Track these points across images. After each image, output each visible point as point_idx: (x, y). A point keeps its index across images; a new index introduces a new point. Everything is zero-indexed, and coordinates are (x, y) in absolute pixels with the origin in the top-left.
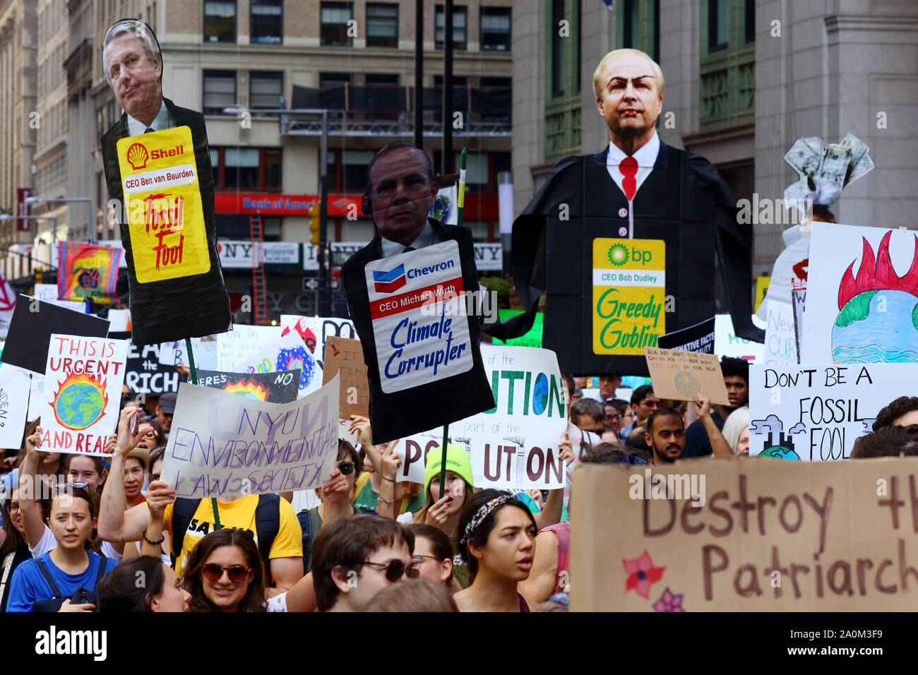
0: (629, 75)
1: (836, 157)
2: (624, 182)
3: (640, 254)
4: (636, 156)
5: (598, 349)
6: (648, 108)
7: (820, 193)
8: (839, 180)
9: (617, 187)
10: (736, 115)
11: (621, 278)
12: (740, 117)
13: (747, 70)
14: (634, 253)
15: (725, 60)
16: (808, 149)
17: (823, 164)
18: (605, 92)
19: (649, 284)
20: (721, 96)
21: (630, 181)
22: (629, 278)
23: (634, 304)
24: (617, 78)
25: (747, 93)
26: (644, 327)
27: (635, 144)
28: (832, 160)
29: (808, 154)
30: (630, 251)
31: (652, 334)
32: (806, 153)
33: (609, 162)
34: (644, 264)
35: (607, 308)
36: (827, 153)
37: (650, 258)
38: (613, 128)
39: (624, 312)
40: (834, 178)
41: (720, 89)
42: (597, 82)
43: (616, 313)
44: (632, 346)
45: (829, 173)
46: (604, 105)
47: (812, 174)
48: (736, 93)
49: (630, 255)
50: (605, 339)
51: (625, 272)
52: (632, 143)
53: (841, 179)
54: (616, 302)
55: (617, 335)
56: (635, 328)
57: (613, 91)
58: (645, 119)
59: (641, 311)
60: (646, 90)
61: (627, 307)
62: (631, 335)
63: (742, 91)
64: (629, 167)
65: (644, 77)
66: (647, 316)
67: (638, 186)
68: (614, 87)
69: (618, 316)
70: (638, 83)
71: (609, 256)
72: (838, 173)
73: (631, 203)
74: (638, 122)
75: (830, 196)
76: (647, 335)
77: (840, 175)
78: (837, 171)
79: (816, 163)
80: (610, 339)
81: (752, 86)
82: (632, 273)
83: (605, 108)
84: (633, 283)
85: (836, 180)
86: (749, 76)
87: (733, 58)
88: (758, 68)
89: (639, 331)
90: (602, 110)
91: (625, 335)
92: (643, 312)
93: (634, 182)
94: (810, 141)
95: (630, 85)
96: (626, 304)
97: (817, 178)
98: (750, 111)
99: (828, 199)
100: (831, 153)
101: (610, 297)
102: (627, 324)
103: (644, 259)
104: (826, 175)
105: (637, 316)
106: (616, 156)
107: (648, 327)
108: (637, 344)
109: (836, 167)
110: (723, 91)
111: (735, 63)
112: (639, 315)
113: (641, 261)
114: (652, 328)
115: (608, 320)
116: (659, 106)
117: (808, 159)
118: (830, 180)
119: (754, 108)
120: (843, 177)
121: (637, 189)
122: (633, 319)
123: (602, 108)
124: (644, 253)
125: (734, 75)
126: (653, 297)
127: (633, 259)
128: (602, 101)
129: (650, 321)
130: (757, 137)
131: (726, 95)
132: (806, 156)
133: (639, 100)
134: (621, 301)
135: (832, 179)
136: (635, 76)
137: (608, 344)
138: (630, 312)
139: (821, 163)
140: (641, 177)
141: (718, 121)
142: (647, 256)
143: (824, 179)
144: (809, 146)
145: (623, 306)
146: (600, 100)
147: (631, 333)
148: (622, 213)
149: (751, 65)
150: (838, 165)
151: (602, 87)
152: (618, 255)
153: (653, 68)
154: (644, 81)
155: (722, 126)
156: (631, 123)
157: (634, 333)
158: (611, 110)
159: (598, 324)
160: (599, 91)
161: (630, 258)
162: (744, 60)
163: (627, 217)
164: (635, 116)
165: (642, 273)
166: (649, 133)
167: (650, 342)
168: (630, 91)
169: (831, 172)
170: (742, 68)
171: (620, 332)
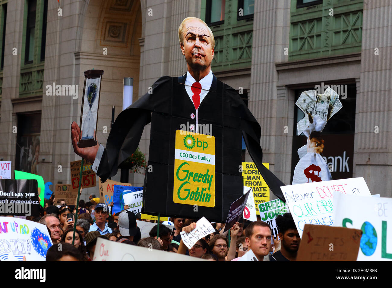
0: (197, 33)
1: (322, 102)
2: (193, 97)
3: (201, 143)
4: (201, 82)
5: (176, 200)
6: (207, 54)
7: (316, 124)
8: (325, 115)
9: (190, 99)
10: (35, 91)
11: (191, 156)
12: (36, 92)
13: (41, 73)
14: (198, 142)
15: (32, 68)
16: (308, 97)
17: (316, 106)
18: (185, 40)
19: (206, 162)
20: (29, 83)
21: (196, 97)
22: (195, 157)
23: (198, 174)
24: (191, 33)
25: (40, 82)
26: (203, 189)
27: (201, 75)
28: (320, 104)
29: (308, 101)
30: (196, 140)
31: (207, 194)
32: (307, 100)
33: (187, 83)
34: (203, 150)
35: (182, 175)
36: (318, 100)
37: (207, 146)
38: (189, 63)
39: (191, 178)
40: (322, 114)
41: (28, 80)
42: (180, 34)
43: (187, 179)
44: (196, 200)
45: (320, 112)
46: (184, 48)
47: (311, 113)
48: (35, 82)
49: (196, 143)
50: (180, 194)
51: (193, 153)
52: (199, 74)
53: (326, 115)
54: (187, 171)
55: (188, 192)
56: (198, 189)
57: (189, 41)
58: (206, 61)
59: (202, 179)
60: (206, 44)
61: (194, 175)
62: (195, 193)
63: (38, 82)
64: (197, 88)
65: (205, 35)
66: (204, 182)
67: (201, 101)
68: (189, 39)
69: (188, 180)
70: (202, 38)
71: (184, 142)
72: (324, 112)
73: (197, 111)
74: (202, 62)
75: (321, 126)
76: (205, 194)
77: (325, 113)
78: (323, 110)
79: (312, 106)
80: (183, 194)
81: (42, 80)
82: (197, 154)
83: (185, 50)
84: (197, 161)
85: (324, 116)
86: (41, 75)
87: (35, 67)
88: (45, 72)
89: (200, 191)
90: (183, 51)
91: (192, 192)
92: (203, 179)
93: (199, 98)
94: (309, 93)
95: (197, 39)
96: (193, 173)
97: (313, 115)
98: (41, 90)
99: (320, 128)
100: (320, 100)
101: (184, 167)
102: (194, 186)
103: (203, 146)
104: (318, 113)
105: (199, 181)
106: (190, 80)
107: (206, 189)
108: (199, 199)
109: (323, 108)
110: (30, 81)
111: (36, 69)
112: (200, 181)
113: (202, 147)
114: (207, 190)
115: (183, 182)
116: (212, 54)
117: (308, 104)
118: (320, 116)
119: (43, 89)
120: (327, 114)
121: (200, 103)
122: (197, 183)
123: (183, 50)
124: (204, 143)
125: (35, 74)
126: (208, 171)
127: (198, 146)
128: (183, 46)
129: (206, 186)
130: (43, 101)
131: (31, 82)
132: (307, 102)
133: (203, 49)
134: (191, 171)
135: (321, 115)
136: (200, 34)
137: (182, 197)
138: (195, 178)
139: (315, 106)
140: (203, 95)
141: (27, 94)
142: (205, 145)
143: (317, 115)
144: (308, 96)
145: (191, 174)
146: (182, 45)
147: (195, 192)
148: (192, 116)
149: (42, 71)
150: (324, 106)
151: (183, 37)
152: (190, 142)
153: (209, 32)
154: (205, 38)
155: (29, 96)
156: (198, 62)
157: (197, 192)
158: (188, 52)
159: (177, 184)
160: (182, 40)
161: (196, 145)
162: (39, 68)
163: (195, 119)
164: (200, 58)
165: (203, 155)
166: (208, 70)
167: (206, 198)
168: (198, 42)
169: (321, 111)
170: (38, 72)
171: (189, 190)
